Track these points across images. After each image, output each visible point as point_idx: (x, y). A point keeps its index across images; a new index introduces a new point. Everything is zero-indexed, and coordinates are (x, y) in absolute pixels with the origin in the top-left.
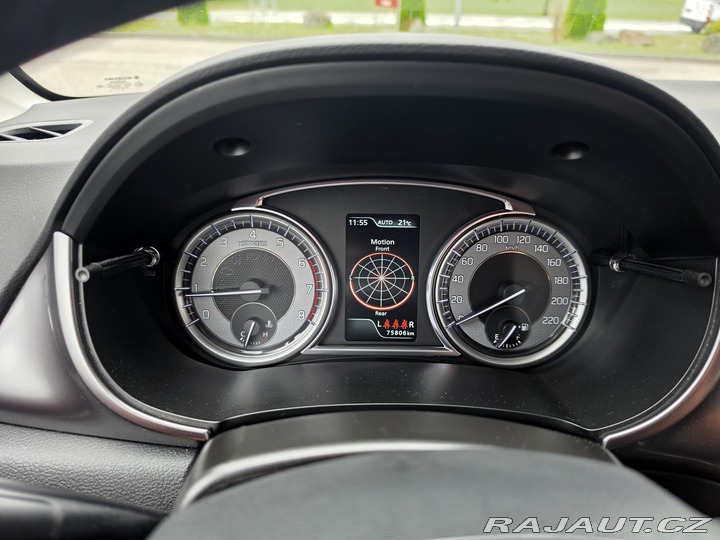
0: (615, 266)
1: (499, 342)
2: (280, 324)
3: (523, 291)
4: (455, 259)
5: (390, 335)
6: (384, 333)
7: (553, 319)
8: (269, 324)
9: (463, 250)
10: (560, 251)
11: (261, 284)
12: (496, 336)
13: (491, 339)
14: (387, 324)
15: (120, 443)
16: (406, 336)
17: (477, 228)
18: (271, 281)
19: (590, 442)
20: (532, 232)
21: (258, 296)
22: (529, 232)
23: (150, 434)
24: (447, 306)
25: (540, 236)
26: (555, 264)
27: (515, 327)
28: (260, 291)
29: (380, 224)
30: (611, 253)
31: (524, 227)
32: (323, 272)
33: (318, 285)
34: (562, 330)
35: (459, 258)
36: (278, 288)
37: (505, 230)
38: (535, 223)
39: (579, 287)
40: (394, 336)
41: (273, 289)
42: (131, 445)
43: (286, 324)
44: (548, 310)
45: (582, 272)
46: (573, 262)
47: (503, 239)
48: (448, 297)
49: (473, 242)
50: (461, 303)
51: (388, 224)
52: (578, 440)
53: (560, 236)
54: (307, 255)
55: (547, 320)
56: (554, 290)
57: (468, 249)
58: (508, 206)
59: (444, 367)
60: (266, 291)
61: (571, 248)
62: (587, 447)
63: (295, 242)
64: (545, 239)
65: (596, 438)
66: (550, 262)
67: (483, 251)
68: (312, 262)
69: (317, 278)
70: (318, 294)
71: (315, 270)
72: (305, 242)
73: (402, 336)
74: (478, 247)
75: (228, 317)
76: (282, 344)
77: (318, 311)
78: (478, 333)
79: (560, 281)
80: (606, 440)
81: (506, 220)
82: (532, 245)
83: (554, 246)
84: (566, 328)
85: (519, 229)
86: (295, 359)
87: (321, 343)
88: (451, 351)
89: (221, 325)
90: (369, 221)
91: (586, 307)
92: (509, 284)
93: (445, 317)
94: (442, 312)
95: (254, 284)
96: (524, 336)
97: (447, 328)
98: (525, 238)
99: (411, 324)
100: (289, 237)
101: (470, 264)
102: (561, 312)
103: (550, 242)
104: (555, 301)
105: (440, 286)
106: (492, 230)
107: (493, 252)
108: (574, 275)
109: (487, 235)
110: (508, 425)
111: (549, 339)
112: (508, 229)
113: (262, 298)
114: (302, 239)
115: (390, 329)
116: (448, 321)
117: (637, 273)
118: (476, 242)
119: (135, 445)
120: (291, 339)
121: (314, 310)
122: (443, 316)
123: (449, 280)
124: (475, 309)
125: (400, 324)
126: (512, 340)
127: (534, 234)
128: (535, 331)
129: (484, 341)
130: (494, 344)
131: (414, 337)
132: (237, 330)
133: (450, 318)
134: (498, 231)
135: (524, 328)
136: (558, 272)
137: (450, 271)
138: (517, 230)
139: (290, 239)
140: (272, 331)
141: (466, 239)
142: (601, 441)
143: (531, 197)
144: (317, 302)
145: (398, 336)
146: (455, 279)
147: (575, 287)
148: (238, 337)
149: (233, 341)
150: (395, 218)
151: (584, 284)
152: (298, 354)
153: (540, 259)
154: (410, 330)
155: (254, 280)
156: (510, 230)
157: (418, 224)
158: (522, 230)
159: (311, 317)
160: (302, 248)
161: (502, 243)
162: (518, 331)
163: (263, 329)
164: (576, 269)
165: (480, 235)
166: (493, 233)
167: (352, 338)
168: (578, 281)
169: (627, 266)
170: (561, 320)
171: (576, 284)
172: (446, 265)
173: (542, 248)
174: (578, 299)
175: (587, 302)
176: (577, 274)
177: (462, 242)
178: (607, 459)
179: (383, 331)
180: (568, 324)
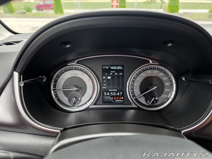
0: (184, 79)
1: (149, 103)
2: (83, 98)
3: (156, 87)
4: (135, 78)
5: (116, 102)
6: (114, 101)
7: (165, 96)
8: (79, 99)
9: (137, 75)
10: (167, 75)
11: (77, 87)
12: (148, 101)
13: (147, 102)
14: (115, 98)
15: (34, 135)
16: (121, 102)
17: (141, 69)
18: (80, 86)
19: (177, 132)
20: (158, 69)
21: (76, 90)
22: (157, 69)
23: (43, 132)
24: (133, 92)
25: (161, 71)
26: (166, 79)
27: (154, 98)
28: (76, 89)
29: (112, 68)
30: (182, 75)
31: (156, 68)
32: (95, 83)
33: (94, 87)
34: (168, 99)
35: (136, 78)
36: (82, 88)
37: (150, 69)
38: (159, 67)
39: (173, 86)
40: (117, 102)
41: (80, 88)
42: (37, 136)
43: (84, 99)
44: (164, 93)
45: (174, 81)
46: (171, 78)
47: (149, 72)
48: (133, 89)
49: (140, 73)
50: (137, 91)
51: (115, 68)
52: (173, 132)
53: (167, 70)
54: (90, 78)
55: (163, 96)
56: (165, 87)
57: (139, 75)
58: (151, 62)
59: (132, 111)
60: (78, 89)
61: (170, 74)
62: (176, 134)
63: (87, 74)
64: (162, 71)
65: (180, 131)
66: (164, 78)
67: (143, 75)
68: (92, 80)
69: (93, 84)
70: (94, 89)
71: (93, 82)
72: (90, 74)
73: (120, 102)
74: (142, 74)
75: (67, 97)
76: (83, 105)
77: (94, 94)
78: (142, 100)
79: (167, 84)
80: (182, 132)
81: (150, 66)
82: (158, 73)
83: (165, 73)
84: (169, 98)
85: (154, 69)
86: (87, 109)
87: (95, 104)
88: (134, 106)
89: (65, 99)
90: (109, 67)
91: (175, 92)
92: (152, 85)
93: (133, 96)
94: (131, 94)
95: (75, 87)
96: (157, 101)
97: (133, 99)
98: (156, 71)
99: (122, 98)
100: (85, 72)
101: (140, 79)
102: (168, 93)
103: (164, 72)
104: (166, 90)
105: (131, 86)
106: (146, 69)
107: (147, 76)
108: (171, 82)
109: (144, 71)
110: (151, 128)
111: (164, 102)
112: (151, 69)
113: (77, 91)
114: (89, 73)
115: (116, 100)
116: (133, 97)
117: (191, 81)
118: (141, 73)
119: (38, 136)
120: (86, 103)
121: (93, 94)
122: (132, 95)
123: (133, 84)
124: (142, 93)
125: (119, 98)
126: (153, 102)
127: (159, 70)
128: (160, 99)
129: (145, 103)
130: (148, 104)
131: (123, 102)
132: (70, 101)
133: (134, 96)
134: (148, 69)
135: (157, 99)
136: (166, 81)
137: (133, 82)
138: (153, 69)
139: (85, 73)
140: (80, 101)
141: (138, 72)
142: (181, 132)
143: (158, 59)
144: (93, 92)
145: (118, 102)
146: (135, 84)
147: (172, 86)
148: (70, 103)
149: (69, 104)
150: (117, 66)
151: (174, 85)
152: (88, 108)
153: (161, 78)
154: (122, 100)
155: (75, 86)
156: (152, 69)
157: (123, 68)
158: (155, 69)
159: (92, 96)
160: (89, 76)
161: (149, 73)
162: (155, 99)
163: (77, 100)
164: (172, 80)
165: (142, 71)
166: (146, 70)
167: (105, 102)
168: (173, 84)
169: (187, 79)
170: (168, 96)
171: (172, 85)
172: (132, 80)
173: (161, 74)
174: (173, 89)
175: (176, 90)
176: (172, 82)
177: (137, 73)
178: (182, 137)
179: (114, 100)
180: (170, 97)
